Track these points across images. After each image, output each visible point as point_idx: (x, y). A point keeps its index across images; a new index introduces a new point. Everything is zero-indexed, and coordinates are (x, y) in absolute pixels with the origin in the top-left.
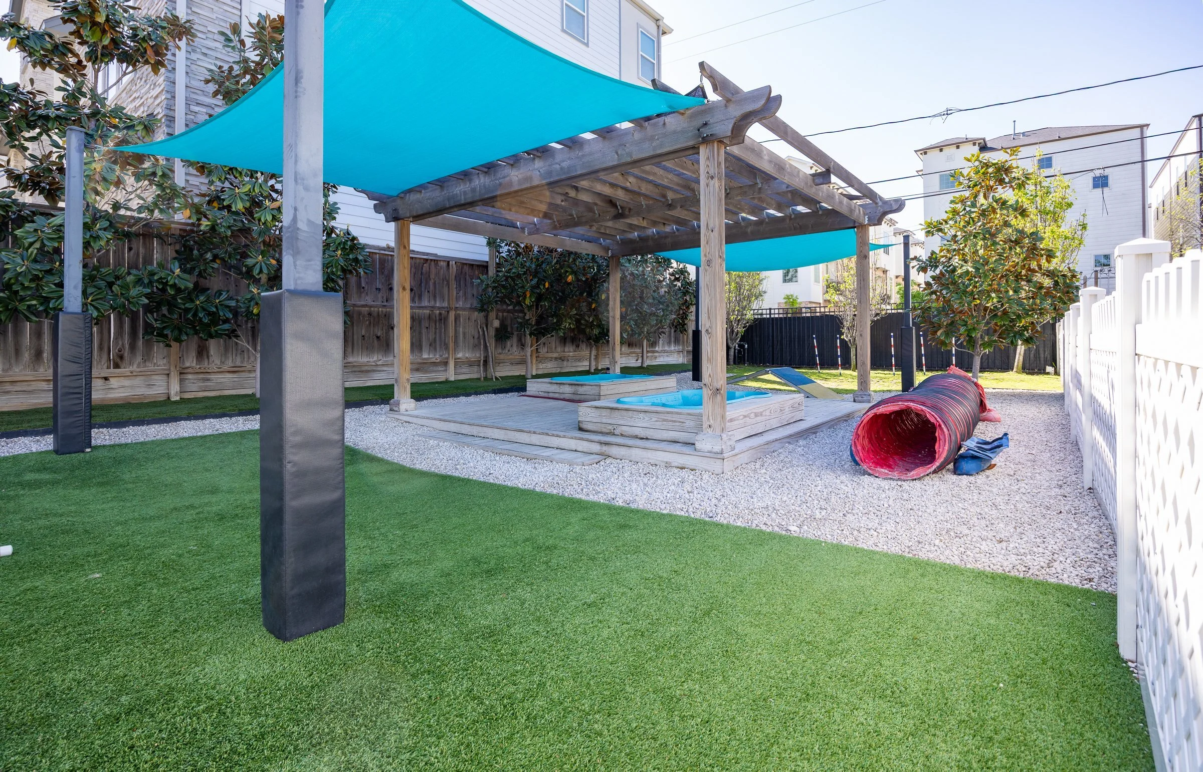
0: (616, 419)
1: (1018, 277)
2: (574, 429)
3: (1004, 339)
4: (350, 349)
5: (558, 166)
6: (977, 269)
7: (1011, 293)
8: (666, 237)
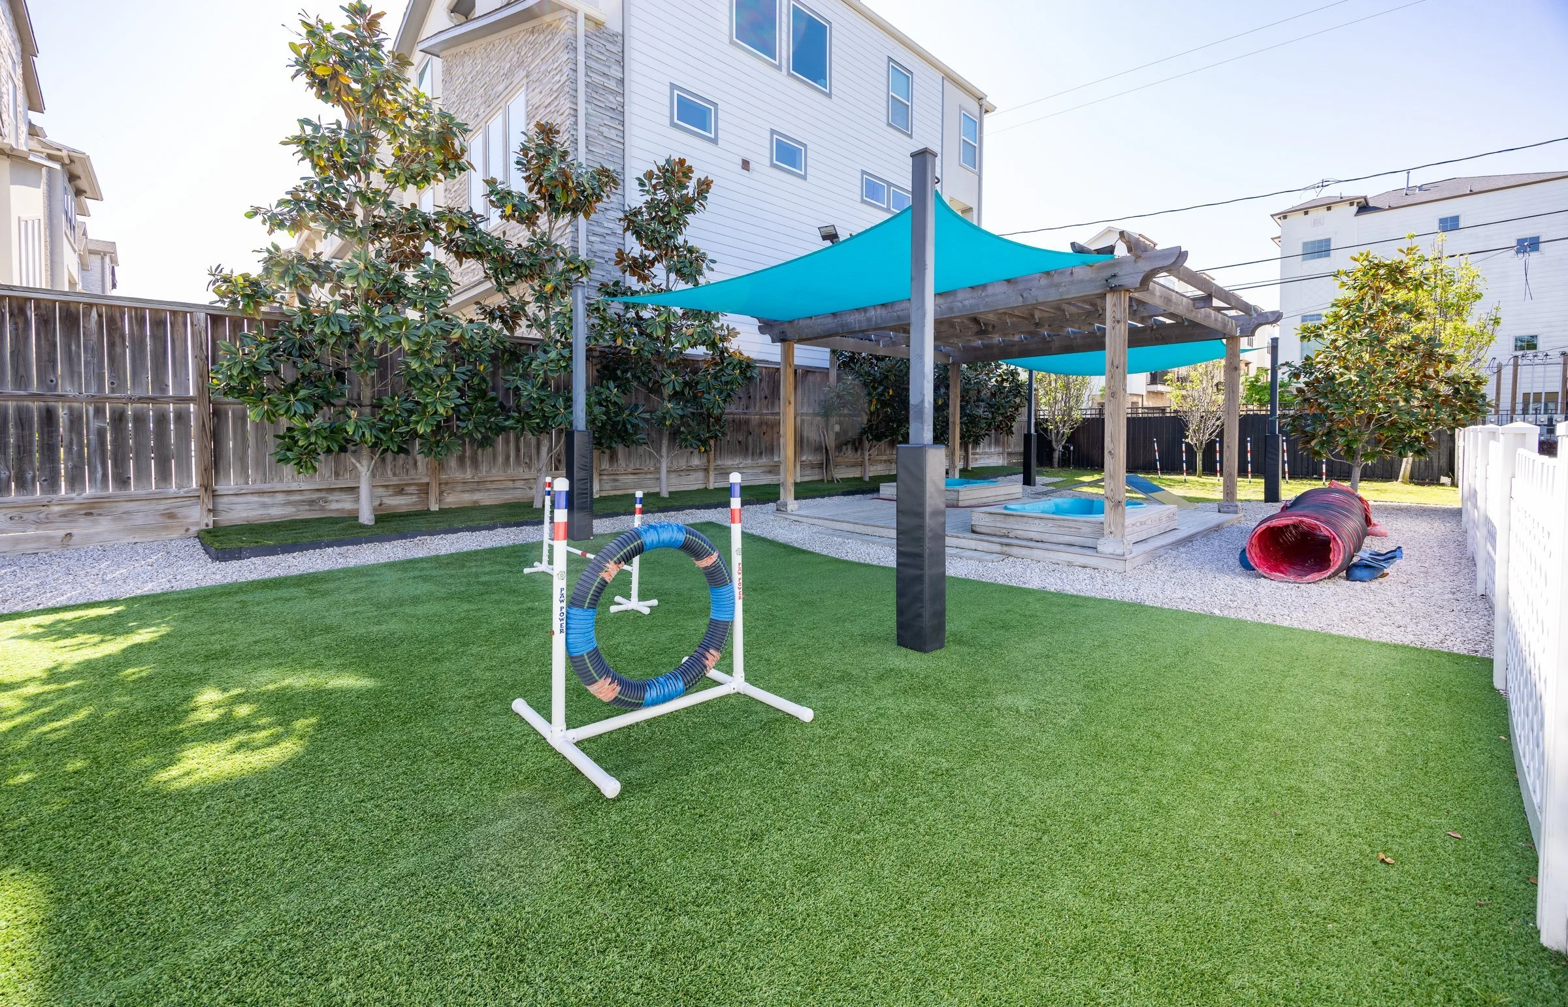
0: (1011, 524)
1: (1409, 385)
2: (966, 530)
3: (1391, 450)
4: (718, 453)
5: (960, 304)
6: (1362, 378)
7: (1402, 403)
8: (1013, 345)
